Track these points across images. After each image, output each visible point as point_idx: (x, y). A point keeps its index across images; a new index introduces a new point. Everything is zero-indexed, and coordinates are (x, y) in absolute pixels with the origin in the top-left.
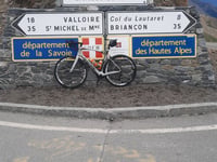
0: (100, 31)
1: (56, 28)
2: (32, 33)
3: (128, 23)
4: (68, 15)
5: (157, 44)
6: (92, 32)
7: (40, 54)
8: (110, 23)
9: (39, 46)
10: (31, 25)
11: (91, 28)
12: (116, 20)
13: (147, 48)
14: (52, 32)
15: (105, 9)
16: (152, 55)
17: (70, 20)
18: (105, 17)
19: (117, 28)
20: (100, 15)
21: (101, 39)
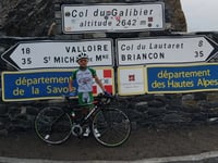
0: (109, 61)
1: (57, 60)
2: (27, 66)
3: (141, 52)
4: (71, 45)
5: (177, 75)
6: (99, 63)
7: (37, 91)
8: (121, 53)
9: (36, 81)
10: (26, 56)
11: (98, 58)
12: (128, 48)
15: (114, 36)
16: (171, 89)
17: (74, 50)
18: (114, 45)
19: (129, 58)
20: (108, 43)
21: (110, 71)
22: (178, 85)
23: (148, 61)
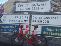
1: (12, 21)
2: (4, 22)
4: (17, 16)
5: (54, 30)
6: (25, 23)
9: (6, 27)
10: (4, 19)
11: (25, 21)
13: (48, 32)
14: (11, 22)
16: (51, 35)
17: (17, 18)
19: (35, 22)
21: (28, 26)
22: (54, 34)
23: (42, 23)
